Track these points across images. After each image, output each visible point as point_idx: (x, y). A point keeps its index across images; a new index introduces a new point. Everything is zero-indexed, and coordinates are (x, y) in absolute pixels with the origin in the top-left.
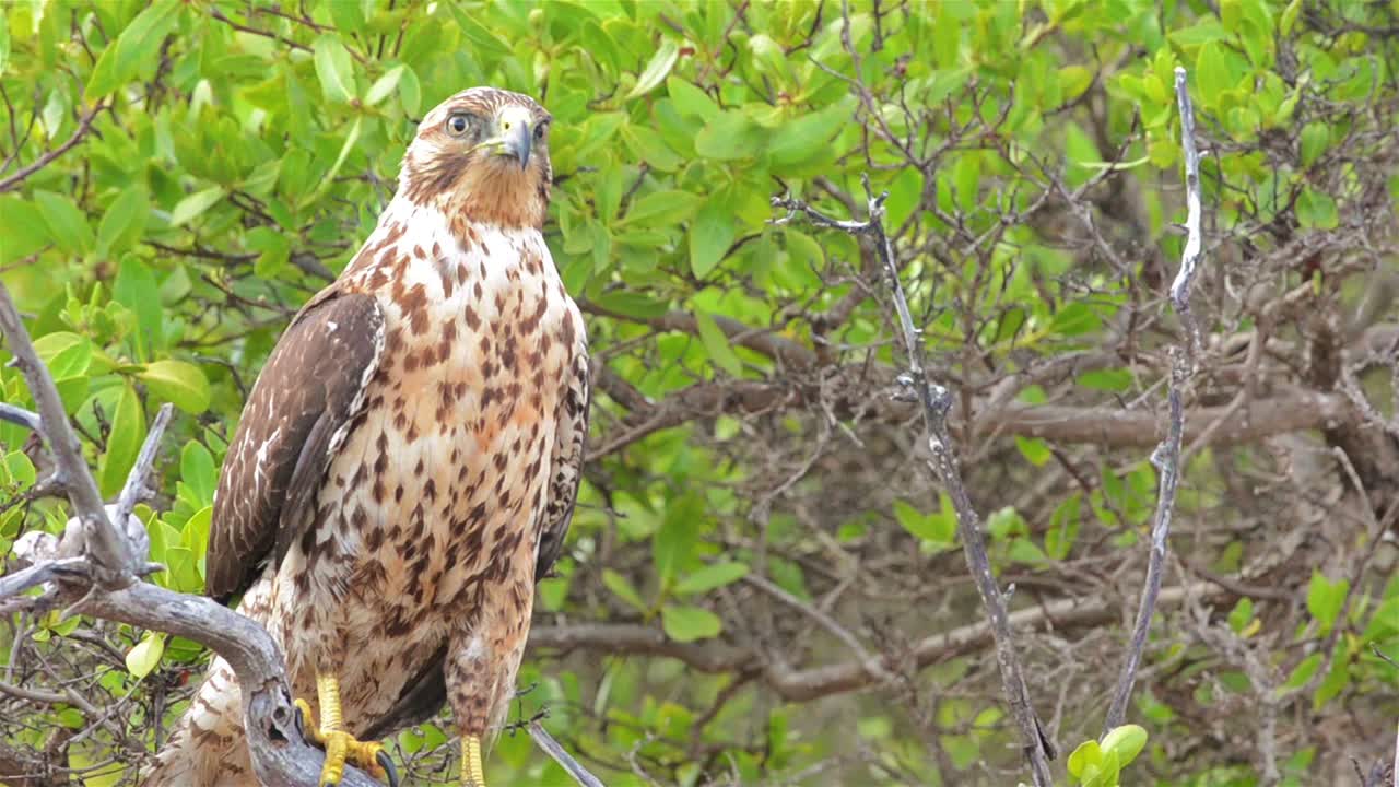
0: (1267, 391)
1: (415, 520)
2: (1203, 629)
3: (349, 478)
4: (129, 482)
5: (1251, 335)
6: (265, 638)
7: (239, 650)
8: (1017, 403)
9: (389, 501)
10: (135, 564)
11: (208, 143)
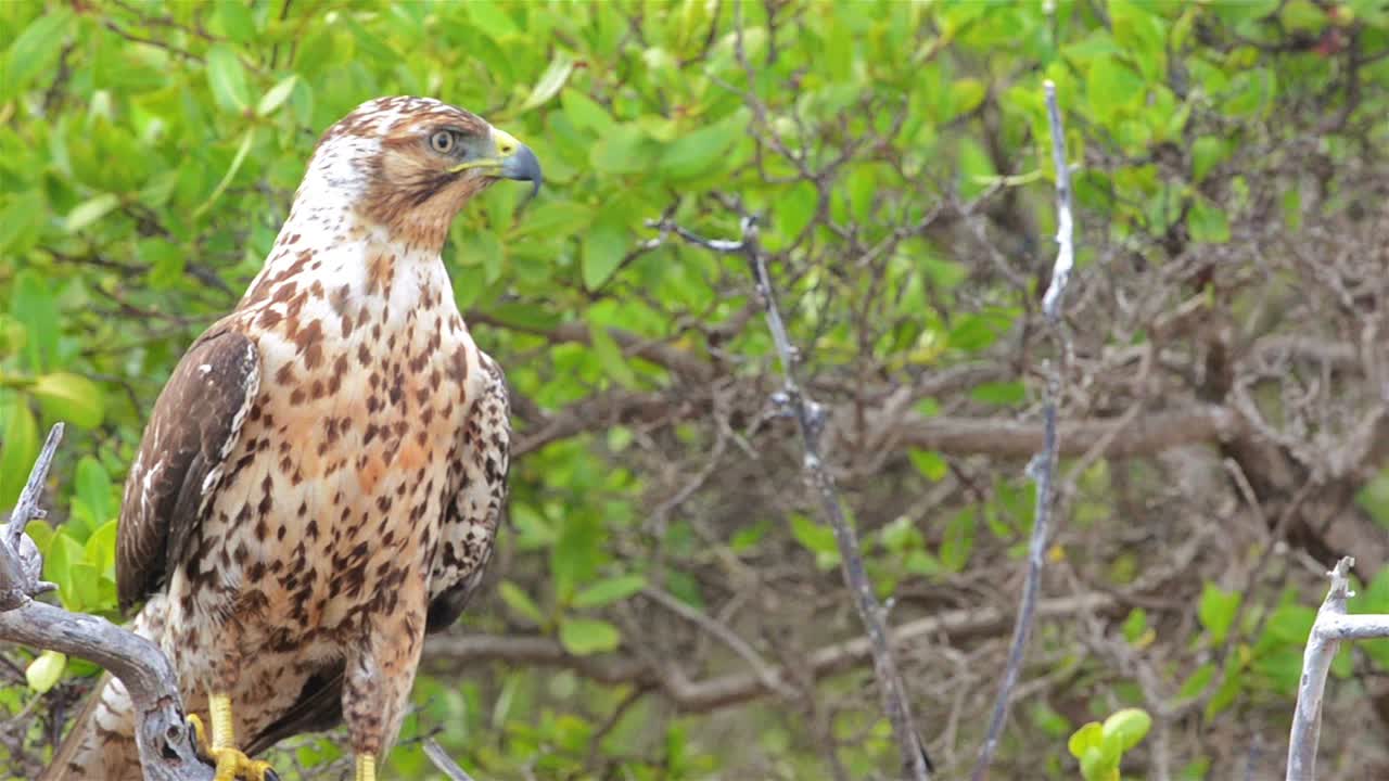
0: (1158, 404)
1: (297, 556)
2: (1097, 640)
3: (233, 515)
4: (20, 501)
5: (1144, 349)
6: (157, 655)
7: (133, 668)
8: (913, 415)
9: (272, 539)
10: (27, 585)
11: (102, 155)
